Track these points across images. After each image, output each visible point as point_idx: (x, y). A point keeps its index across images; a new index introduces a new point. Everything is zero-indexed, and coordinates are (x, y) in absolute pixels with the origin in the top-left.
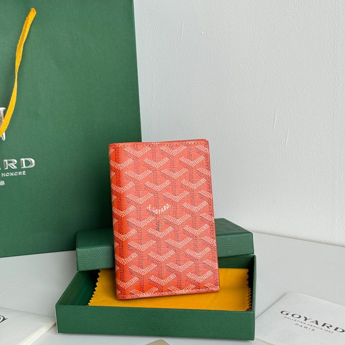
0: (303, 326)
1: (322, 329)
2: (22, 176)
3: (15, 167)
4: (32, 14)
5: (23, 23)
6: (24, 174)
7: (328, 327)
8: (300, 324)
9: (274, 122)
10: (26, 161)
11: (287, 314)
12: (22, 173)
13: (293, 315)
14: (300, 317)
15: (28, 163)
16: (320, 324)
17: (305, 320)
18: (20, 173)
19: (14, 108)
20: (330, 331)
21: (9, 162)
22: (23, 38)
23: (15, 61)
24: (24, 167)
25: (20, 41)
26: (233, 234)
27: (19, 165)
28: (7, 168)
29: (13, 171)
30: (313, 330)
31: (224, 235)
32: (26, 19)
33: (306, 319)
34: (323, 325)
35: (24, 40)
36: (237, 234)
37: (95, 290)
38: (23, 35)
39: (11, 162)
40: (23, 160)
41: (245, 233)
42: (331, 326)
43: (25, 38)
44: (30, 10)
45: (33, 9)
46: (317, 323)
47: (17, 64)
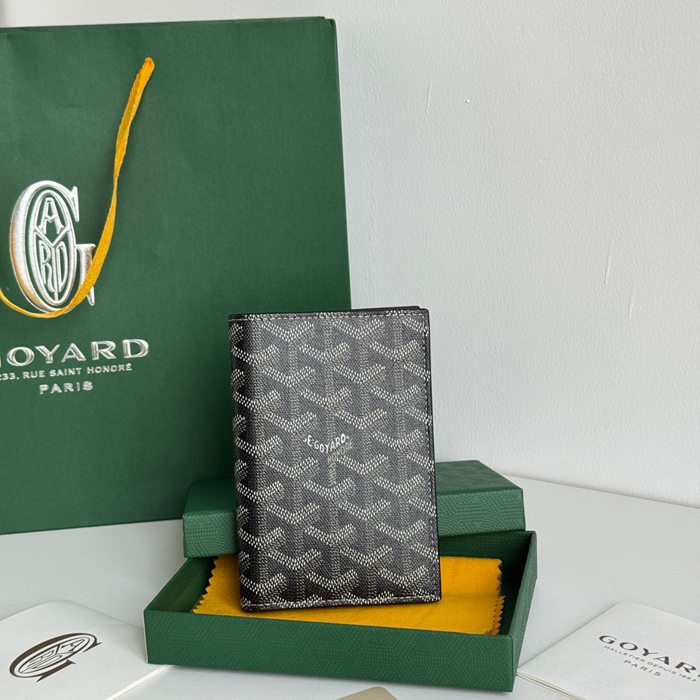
0: (640, 665)
1: (674, 673)
2: (124, 373)
3: (113, 356)
4: (147, 70)
5: (130, 86)
6: (129, 369)
7: (687, 670)
8: (634, 662)
9: (606, 271)
10: (132, 344)
11: (612, 642)
12: (125, 368)
13: (622, 645)
14: (636, 648)
15: (135, 348)
16: (673, 663)
17: (645, 655)
18: (121, 367)
19: (109, 243)
20: (689, 678)
21: (102, 347)
22: (129, 114)
23: (114, 157)
24: (129, 355)
25: (123, 118)
26: (485, 490)
27: (119, 351)
28: (97, 358)
29: (109, 363)
30: (658, 674)
31: (466, 492)
32: (135, 77)
33: (646, 652)
34: (678, 667)
35: (131, 118)
36: (493, 490)
37: (206, 593)
38: (130, 109)
39: (105, 346)
40: (127, 342)
41: (506, 489)
42: (694, 668)
43: (133, 114)
44: (143, 62)
45: (148, 59)
46: (667, 661)
47: (118, 162)
